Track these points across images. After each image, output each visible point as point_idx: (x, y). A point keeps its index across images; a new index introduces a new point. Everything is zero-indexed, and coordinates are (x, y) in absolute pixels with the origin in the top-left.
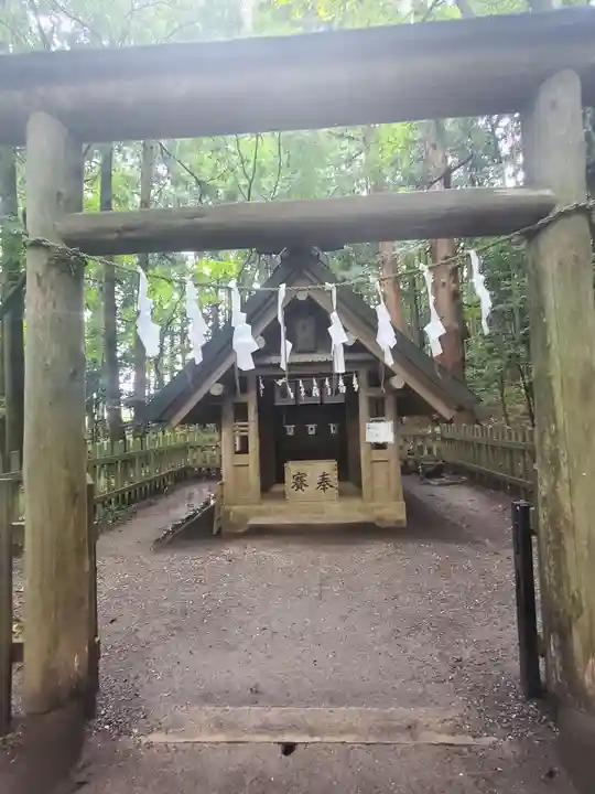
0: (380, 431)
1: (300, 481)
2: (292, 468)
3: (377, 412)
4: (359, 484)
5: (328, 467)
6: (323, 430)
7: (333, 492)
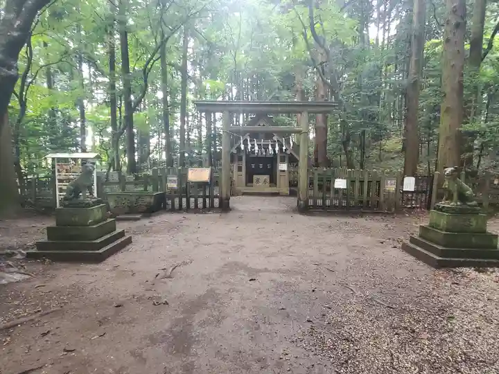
0: (283, 167)
1: (258, 181)
2: (255, 177)
3: (283, 161)
4: (276, 184)
5: (266, 177)
6: (265, 166)
7: (268, 184)
